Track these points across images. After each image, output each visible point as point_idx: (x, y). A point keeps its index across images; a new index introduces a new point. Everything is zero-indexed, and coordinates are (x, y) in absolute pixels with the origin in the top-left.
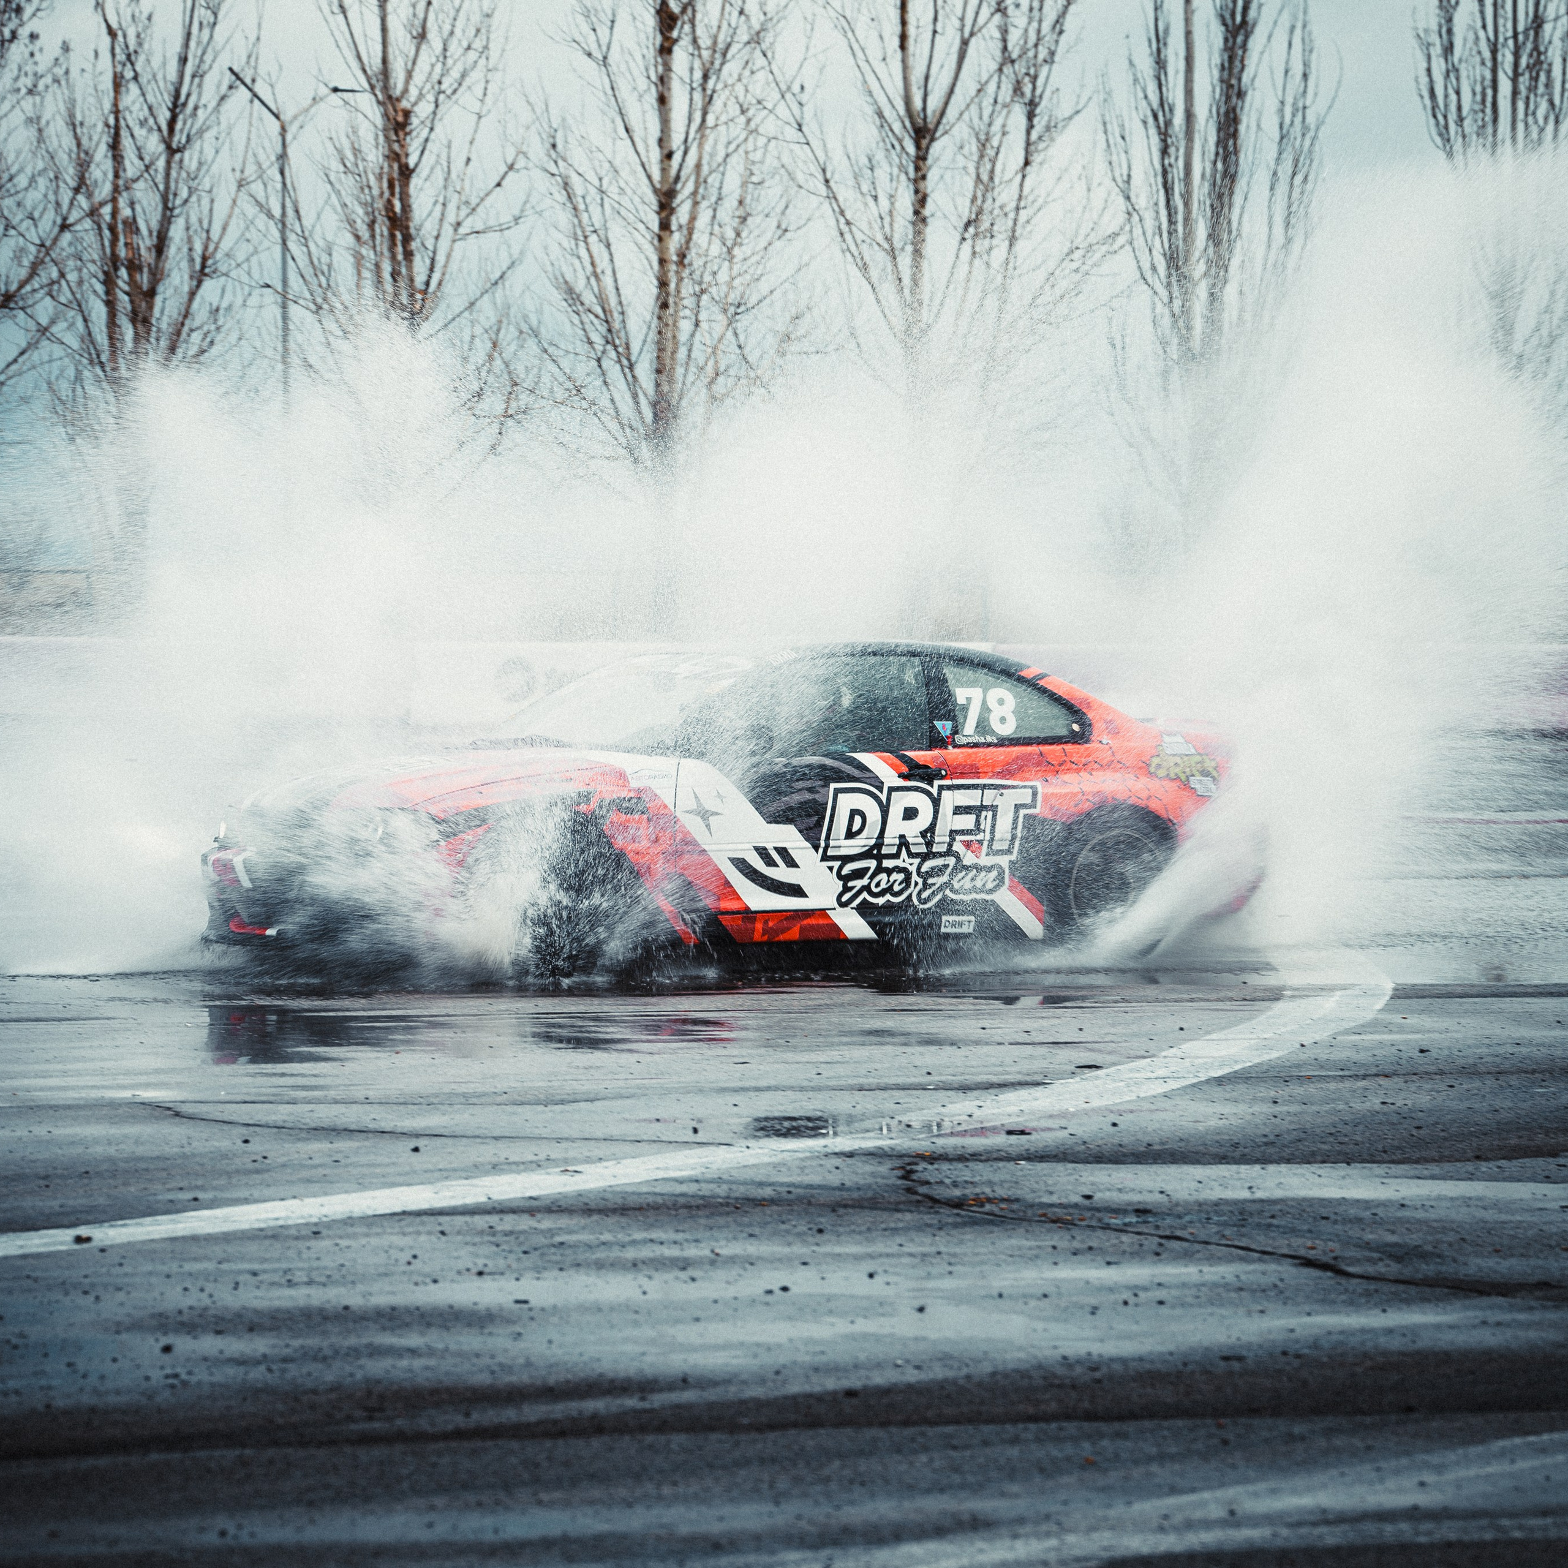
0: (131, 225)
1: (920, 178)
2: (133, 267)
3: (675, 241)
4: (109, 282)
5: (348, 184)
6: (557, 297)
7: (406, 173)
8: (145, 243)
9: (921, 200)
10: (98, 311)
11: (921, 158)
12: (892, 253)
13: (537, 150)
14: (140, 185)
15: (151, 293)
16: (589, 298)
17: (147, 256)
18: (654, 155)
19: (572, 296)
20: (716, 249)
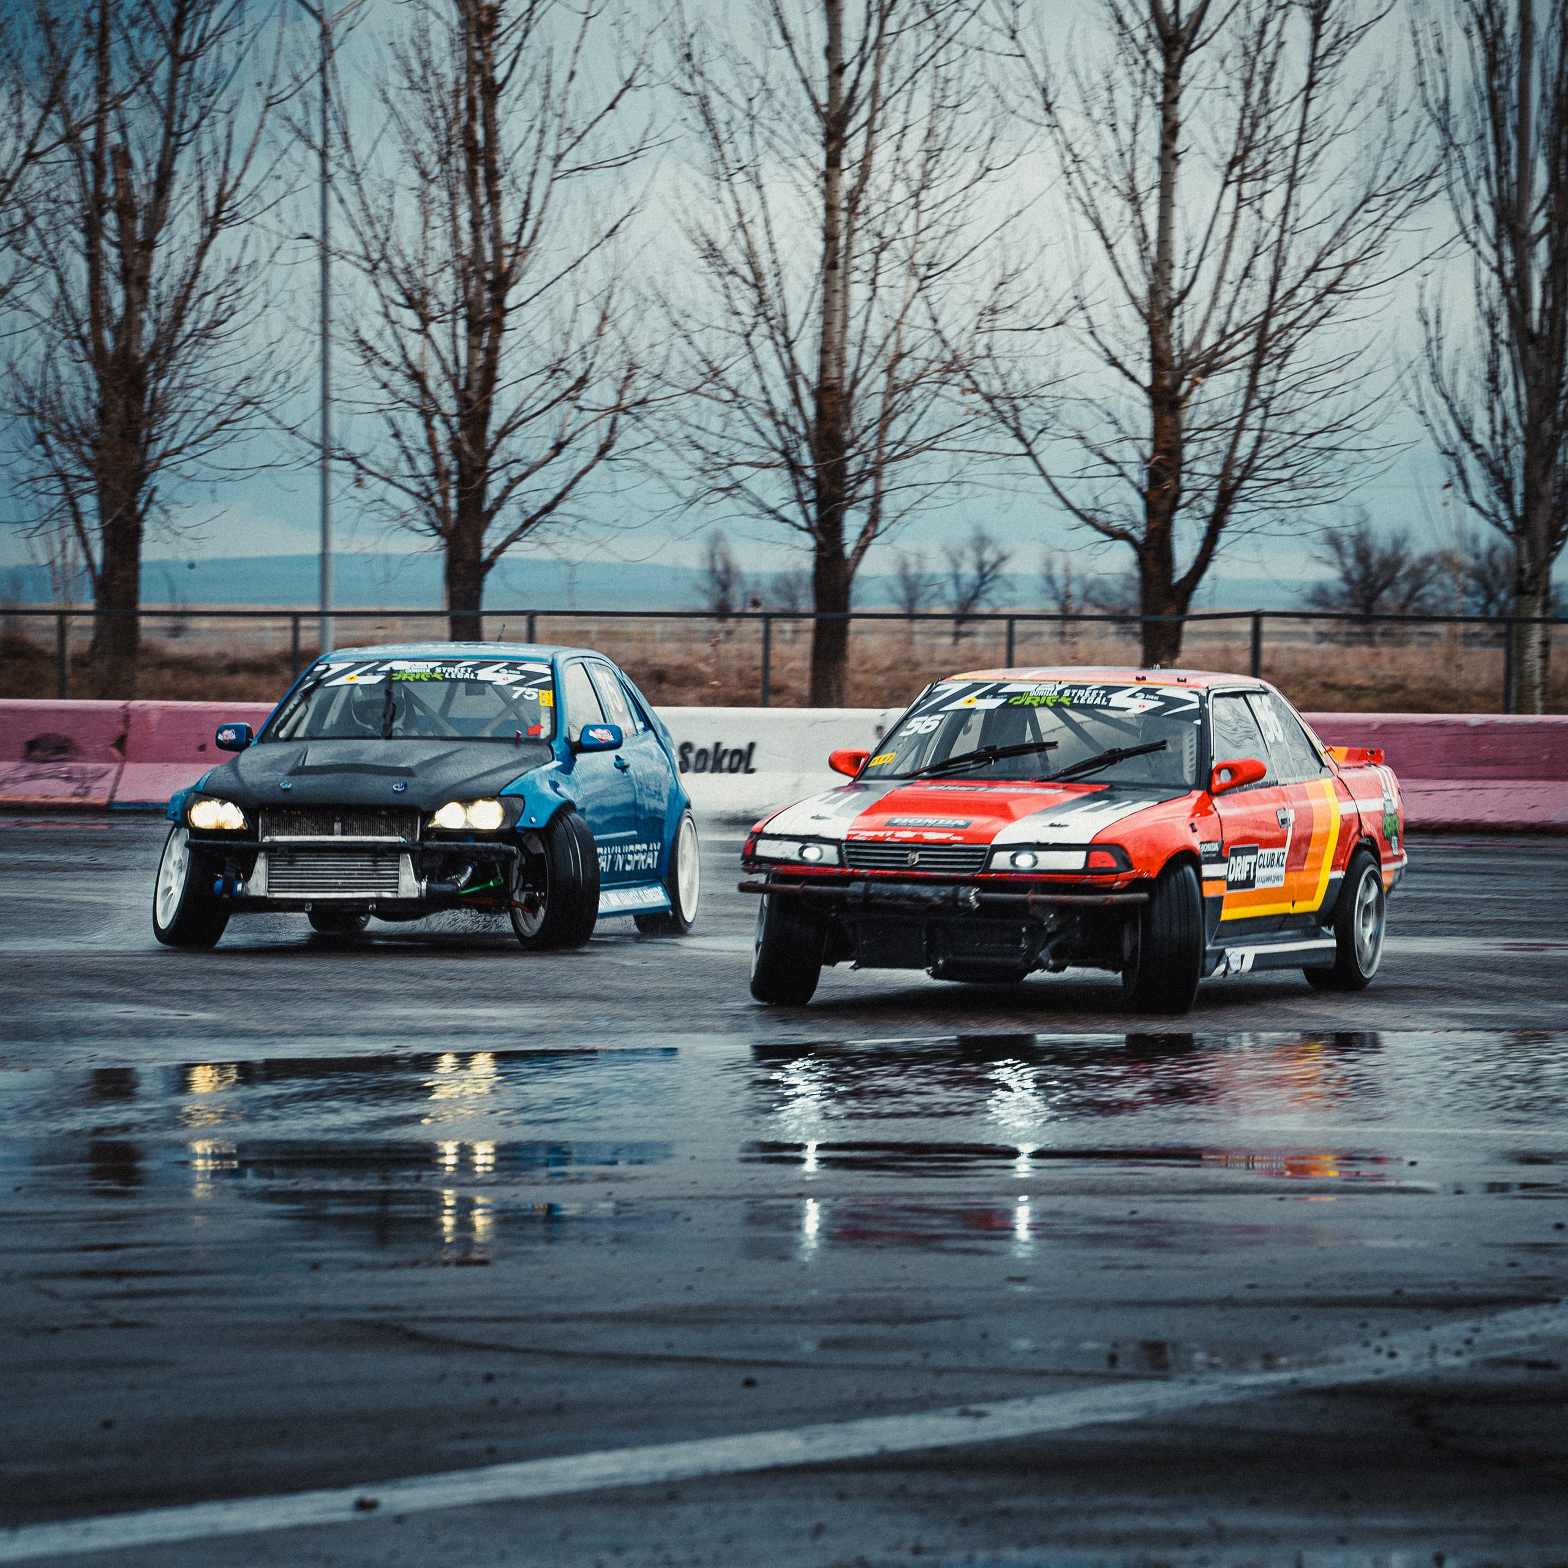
0: (123, 158)
1: (1169, 104)
2: (126, 210)
3: (847, 180)
4: (92, 229)
5: (412, 107)
6: (693, 253)
7: (492, 90)
8: (141, 181)
9: (1170, 131)
10: (78, 269)
11: (1171, 79)
12: (1133, 198)
13: (664, 58)
14: (132, 102)
15: (149, 245)
16: (735, 257)
17: (143, 196)
18: (821, 69)
19: (712, 253)
20: (900, 192)
